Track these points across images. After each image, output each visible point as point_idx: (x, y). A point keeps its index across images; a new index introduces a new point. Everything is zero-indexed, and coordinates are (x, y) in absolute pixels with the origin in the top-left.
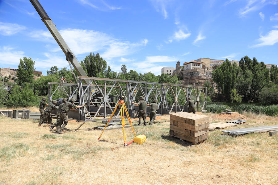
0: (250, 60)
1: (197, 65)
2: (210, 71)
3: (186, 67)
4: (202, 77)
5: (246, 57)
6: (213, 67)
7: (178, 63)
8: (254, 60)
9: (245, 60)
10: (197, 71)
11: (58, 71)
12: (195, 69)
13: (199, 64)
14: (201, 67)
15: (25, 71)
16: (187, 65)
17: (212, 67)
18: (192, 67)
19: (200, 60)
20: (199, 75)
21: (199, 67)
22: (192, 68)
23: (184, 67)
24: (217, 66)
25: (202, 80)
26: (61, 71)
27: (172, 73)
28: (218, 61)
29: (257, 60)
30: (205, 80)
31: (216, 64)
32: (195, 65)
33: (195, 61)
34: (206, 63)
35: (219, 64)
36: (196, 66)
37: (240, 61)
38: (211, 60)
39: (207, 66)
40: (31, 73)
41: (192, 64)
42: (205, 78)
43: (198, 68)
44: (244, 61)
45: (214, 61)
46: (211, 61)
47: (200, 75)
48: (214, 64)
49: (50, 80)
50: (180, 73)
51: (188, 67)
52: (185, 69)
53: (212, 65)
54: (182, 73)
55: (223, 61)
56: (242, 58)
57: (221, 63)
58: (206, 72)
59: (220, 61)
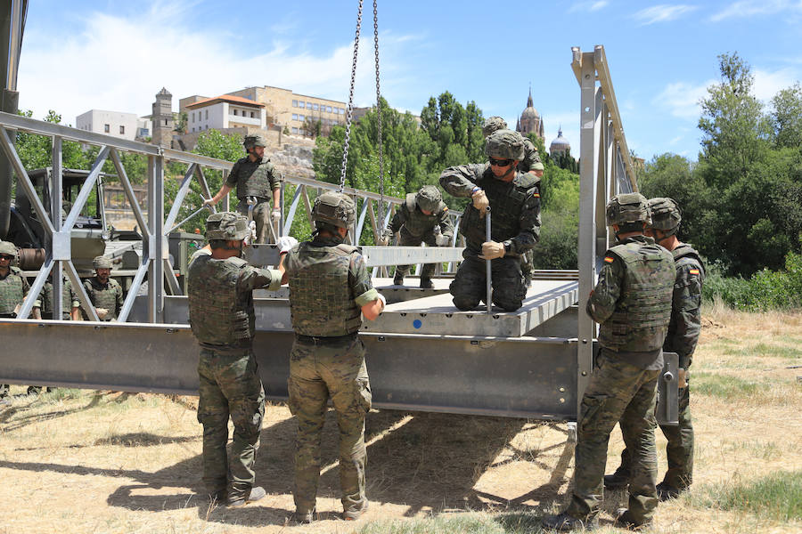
0: (458, 107)
1: (248, 114)
2: (300, 142)
3: (197, 118)
5: (445, 99)
6: (305, 127)
7: (164, 96)
9: (442, 109)
12: (239, 130)
13: (254, 109)
14: (265, 123)
16: (203, 110)
17: (300, 125)
18: (228, 118)
19: (251, 92)
21: (254, 121)
22: (226, 126)
23: (190, 118)
24: (319, 123)
28: (323, 103)
29: (481, 112)
31: (316, 114)
32: (240, 112)
33: (233, 94)
34: (278, 107)
35: (326, 115)
36: (244, 115)
37: (425, 111)
38: (298, 99)
39: (282, 121)
41: (226, 105)
43: (253, 126)
44: (440, 113)
46: (295, 102)
48: (307, 113)
50: (172, 142)
51: (207, 118)
52: (196, 125)
53: (302, 119)
54: (180, 142)
55: (342, 106)
56: (431, 99)
57: (335, 111)
58: (282, 145)
59: (329, 104)
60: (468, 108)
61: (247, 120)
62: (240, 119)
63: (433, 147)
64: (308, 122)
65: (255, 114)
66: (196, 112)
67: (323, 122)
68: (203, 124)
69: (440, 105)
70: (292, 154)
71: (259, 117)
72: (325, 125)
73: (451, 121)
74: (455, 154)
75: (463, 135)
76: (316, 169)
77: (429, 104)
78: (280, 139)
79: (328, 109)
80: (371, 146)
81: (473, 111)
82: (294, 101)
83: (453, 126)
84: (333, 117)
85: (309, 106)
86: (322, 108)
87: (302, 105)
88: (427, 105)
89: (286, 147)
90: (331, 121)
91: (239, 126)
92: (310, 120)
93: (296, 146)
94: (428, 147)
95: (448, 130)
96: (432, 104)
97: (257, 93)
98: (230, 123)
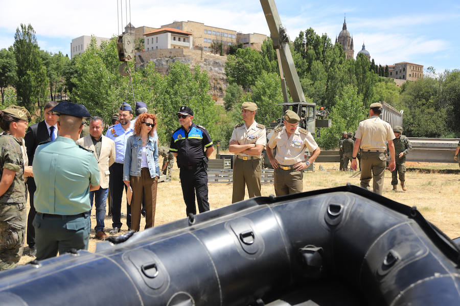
0: (318, 37)
1: (182, 39)
3: (150, 42)
5: (310, 32)
6: (212, 47)
8: (325, 38)
9: (307, 38)
10: (184, 56)
12: (177, 50)
13: (185, 36)
14: (191, 46)
16: (154, 37)
17: (209, 45)
18: (170, 42)
21: (185, 44)
22: (169, 47)
23: (146, 41)
24: (221, 44)
28: (223, 31)
31: (219, 38)
32: (177, 38)
34: (196, 33)
35: (225, 39)
36: (179, 40)
38: (208, 29)
41: (169, 34)
43: (186, 47)
44: (305, 41)
45: (214, 29)
48: (213, 37)
50: (135, 56)
51: (157, 42)
52: (150, 46)
53: (210, 41)
54: (140, 56)
55: (234, 33)
56: (301, 32)
57: (230, 36)
58: (203, 59)
59: (226, 32)
60: (323, 37)
61: (181, 43)
62: (177, 43)
63: (303, 63)
64: (214, 43)
65: (186, 40)
66: (150, 38)
67: (223, 43)
68: (154, 45)
69: (306, 36)
70: (209, 65)
71: (189, 42)
72: (225, 46)
73: (313, 46)
74: (317, 68)
75: (320, 55)
76: (227, 75)
77: (300, 35)
78: (202, 55)
79: (226, 35)
80: (269, 63)
81: (325, 39)
82: (205, 30)
83: (315, 49)
84: (229, 40)
85: (215, 33)
86: (222, 35)
87: (210, 33)
88: (298, 36)
89: (205, 60)
90: (228, 43)
91: (177, 47)
93: (211, 59)
94: (300, 63)
95: (312, 52)
96: (301, 36)
97: (183, 25)
98: (172, 45)
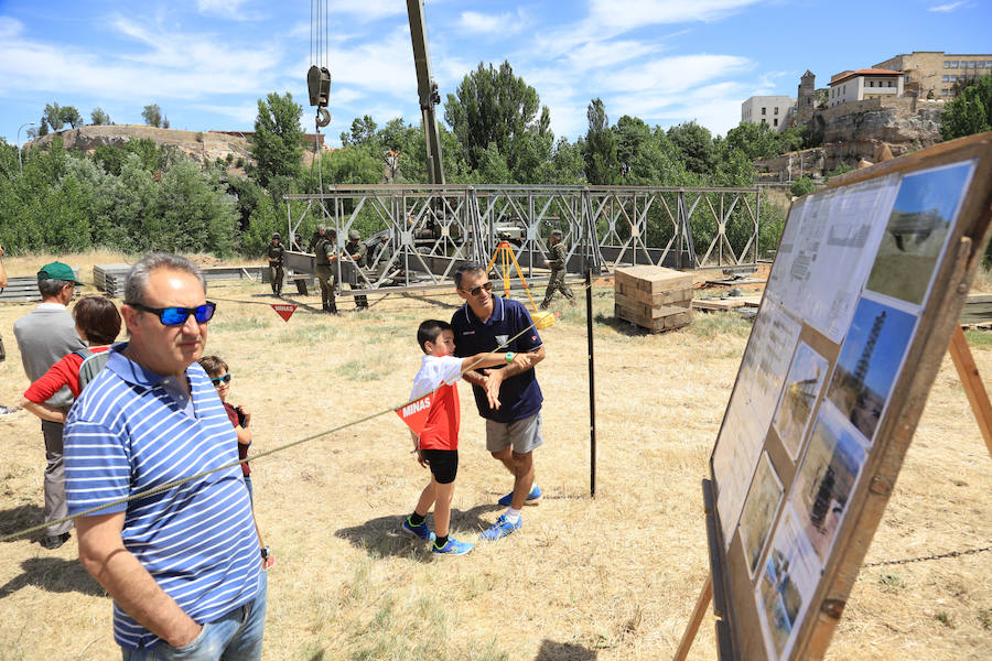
1: (885, 83)
2: (938, 105)
4: (901, 132)
6: (955, 88)
7: (808, 79)
10: (881, 110)
11: (376, 131)
12: (873, 102)
13: (890, 79)
14: (901, 91)
15: (273, 139)
16: (841, 86)
17: (950, 86)
18: (862, 91)
19: (899, 58)
20: (887, 122)
21: (892, 90)
22: (860, 98)
23: (830, 93)
24: (973, 82)
25: (901, 142)
26: (387, 132)
27: (781, 117)
30: (912, 141)
31: (971, 72)
32: (876, 83)
33: (880, 66)
34: (926, 71)
35: (982, 72)
36: (881, 85)
38: (950, 59)
39: (927, 85)
40: (292, 145)
41: (862, 79)
42: (914, 134)
43: (889, 96)
45: (964, 59)
46: (949, 62)
47: (891, 125)
48: (959, 72)
49: (352, 164)
51: (844, 93)
52: (835, 101)
53: (954, 79)
58: (917, 110)
61: (886, 90)
62: (876, 90)
64: (959, 81)
65: (893, 83)
66: (836, 88)
67: (977, 78)
68: (840, 99)
71: (896, 86)
78: (915, 105)
79: (987, 65)
82: (946, 62)
85: (964, 64)
87: (955, 65)
91: (875, 97)
92: (963, 79)
93: (933, 109)
97: (903, 61)
98: (865, 95)
